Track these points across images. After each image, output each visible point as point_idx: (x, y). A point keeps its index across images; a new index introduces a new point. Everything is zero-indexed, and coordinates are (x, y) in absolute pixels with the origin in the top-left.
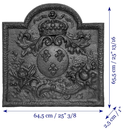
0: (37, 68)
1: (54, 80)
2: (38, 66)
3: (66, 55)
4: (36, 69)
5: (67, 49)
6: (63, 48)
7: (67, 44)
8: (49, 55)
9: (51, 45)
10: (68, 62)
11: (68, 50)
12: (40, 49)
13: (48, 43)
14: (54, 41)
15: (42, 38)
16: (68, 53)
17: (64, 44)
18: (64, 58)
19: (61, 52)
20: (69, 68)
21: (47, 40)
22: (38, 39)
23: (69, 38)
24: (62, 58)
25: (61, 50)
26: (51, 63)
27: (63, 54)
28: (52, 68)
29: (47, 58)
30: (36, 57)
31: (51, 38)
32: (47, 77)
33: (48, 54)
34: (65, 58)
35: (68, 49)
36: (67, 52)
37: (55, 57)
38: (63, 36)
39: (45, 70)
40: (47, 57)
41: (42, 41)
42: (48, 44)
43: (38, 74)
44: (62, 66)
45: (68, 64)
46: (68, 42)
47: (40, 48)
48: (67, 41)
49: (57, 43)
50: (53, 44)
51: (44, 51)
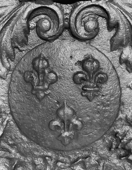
0: (11, 118)
1: (69, 158)
2: (11, 113)
3: (114, 74)
4: (5, 123)
5: (117, 53)
6: (103, 51)
7: (120, 34)
8: (52, 76)
9: (57, 38)
10: (120, 100)
11: (120, 58)
12: (16, 50)
13: (46, 31)
14: (69, 23)
15: (24, 12)
16: (122, 69)
17: (105, 35)
18: (104, 86)
19: (95, 64)
20: (121, 119)
21: (45, 18)
22: (10, 13)
23: (126, 12)
24: (97, 86)
25: (97, 55)
26: (58, 103)
27: (103, 71)
28: (63, 121)
29: (43, 85)
30: (4, 81)
31: (59, 12)
32: (45, 148)
33: (46, 71)
34: (108, 88)
35: (122, 53)
36: (116, 63)
37: (73, 85)
38: (104, 6)
39: (37, 128)
40: (44, 81)
41: (24, 22)
42: (46, 35)
43: (14, 137)
44: (98, 115)
45: (120, 106)
46: (122, 27)
47: (17, 48)
48: (121, 23)
49: (82, 32)
50: (66, 33)
51: (35, 59)
